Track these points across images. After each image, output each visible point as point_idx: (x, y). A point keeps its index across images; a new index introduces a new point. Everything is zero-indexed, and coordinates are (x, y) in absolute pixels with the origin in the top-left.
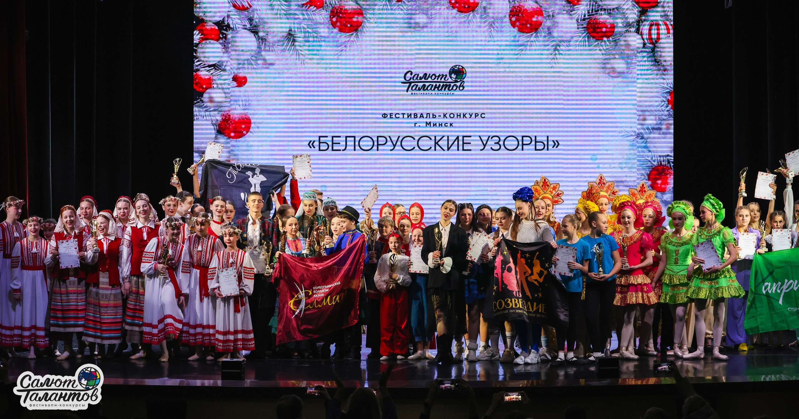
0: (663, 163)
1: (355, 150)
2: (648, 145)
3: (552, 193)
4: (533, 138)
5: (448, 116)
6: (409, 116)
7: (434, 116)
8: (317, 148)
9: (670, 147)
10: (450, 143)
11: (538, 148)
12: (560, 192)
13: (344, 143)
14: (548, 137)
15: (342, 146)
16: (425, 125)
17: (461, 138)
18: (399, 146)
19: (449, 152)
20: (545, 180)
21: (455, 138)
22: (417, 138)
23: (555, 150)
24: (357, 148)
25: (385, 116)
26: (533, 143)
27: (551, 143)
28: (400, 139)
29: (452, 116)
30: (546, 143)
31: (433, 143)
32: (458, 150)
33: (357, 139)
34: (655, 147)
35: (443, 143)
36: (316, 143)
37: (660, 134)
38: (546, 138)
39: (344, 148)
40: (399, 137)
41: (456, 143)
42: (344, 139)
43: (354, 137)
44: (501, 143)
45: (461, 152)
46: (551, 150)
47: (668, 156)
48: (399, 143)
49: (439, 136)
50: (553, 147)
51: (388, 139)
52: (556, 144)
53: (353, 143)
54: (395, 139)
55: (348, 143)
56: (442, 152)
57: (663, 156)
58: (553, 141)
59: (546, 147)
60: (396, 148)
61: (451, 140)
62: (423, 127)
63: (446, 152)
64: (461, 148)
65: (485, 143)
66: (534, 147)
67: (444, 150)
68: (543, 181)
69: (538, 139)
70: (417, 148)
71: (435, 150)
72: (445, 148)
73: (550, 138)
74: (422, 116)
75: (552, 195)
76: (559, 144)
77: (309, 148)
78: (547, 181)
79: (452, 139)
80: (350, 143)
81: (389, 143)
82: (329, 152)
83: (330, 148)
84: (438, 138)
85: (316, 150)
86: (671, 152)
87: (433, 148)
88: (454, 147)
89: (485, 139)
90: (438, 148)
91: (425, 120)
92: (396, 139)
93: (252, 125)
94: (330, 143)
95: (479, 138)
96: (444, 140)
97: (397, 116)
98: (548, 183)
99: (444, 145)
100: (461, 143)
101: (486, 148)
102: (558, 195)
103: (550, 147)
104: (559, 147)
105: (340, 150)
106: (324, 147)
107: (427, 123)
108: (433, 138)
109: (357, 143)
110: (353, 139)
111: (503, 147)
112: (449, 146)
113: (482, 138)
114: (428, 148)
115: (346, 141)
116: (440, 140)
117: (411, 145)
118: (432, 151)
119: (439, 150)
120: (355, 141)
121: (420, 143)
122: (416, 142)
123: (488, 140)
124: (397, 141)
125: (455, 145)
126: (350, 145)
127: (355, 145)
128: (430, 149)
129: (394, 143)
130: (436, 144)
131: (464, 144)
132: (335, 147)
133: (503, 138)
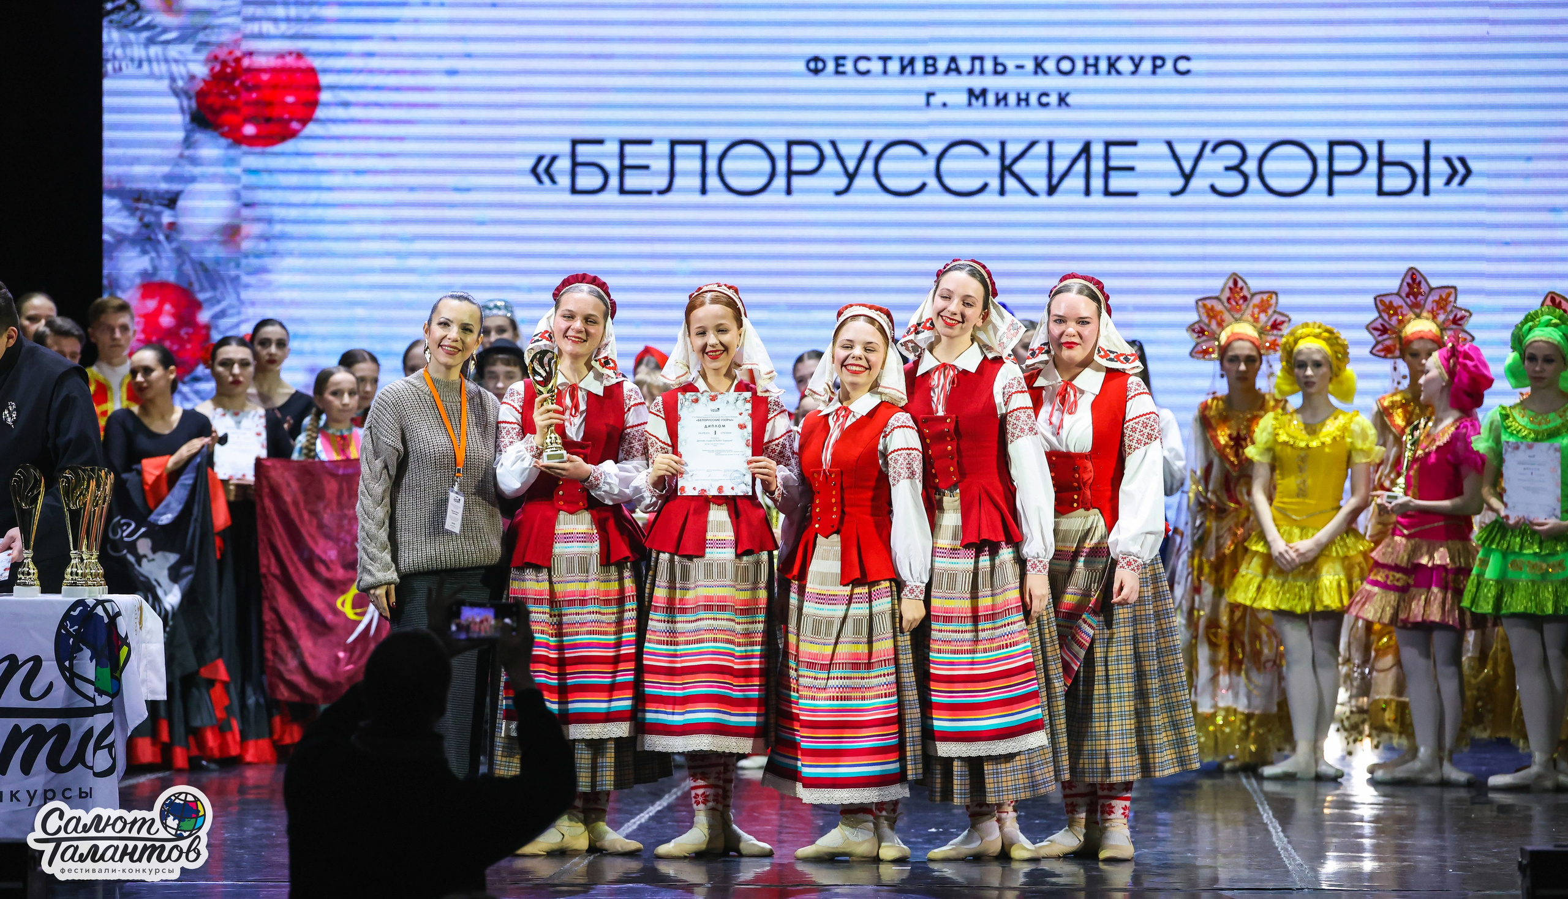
1: (704, 191)
3: (1256, 320)
4: (1372, 150)
5: (1050, 65)
6: (907, 64)
7: (999, 68)
8: (564, 181)
10: (1060, 166)
11: (1389, 184)
12: (1280, 318)
13: (665, 165)
14: (1427, 144)
15: (659, 173)
16: (964, 98)
17: (1097, 150)
18: (866, 175)
19: (1056, 199)
20: (1235, 283)
21: (1075, 149)
22: (934, 149)
23: (1454, 192)
24: (713, 182)
25: (815, 65)
26: (1372, 166)
27: (1439, 167)
28: (874, 150)
29: (1066, 65)
30: (1419, 166)
31: (995, 165)
32: (1088, 192)
33: (714, 149)
35: (1033, 167)
36: (563, 164)
38: (1420, 149)
39: (663, 183)
40: (868, 144)
41: (1080, 166)
42: (665, 148)
43: (703, 143)
44: (1250, 167)
45: (1097, 199)
46: (1439, 192)
48: (867, 166)
49: (1017, 140)
50: (1448, 182)
51: (828, 150)
52: (1460, 170)
53: (697, 165)
54: (851, 151)
55: (679, 165)
56: (1027, 199)
58: (1448, 160)
59: (1420, 183)
60: (858, 182)
61: (1063, 157)
62: (958, 107)
63: (1043, 199)
64: (1097, 183)
65: (1187, 166)
66: (1373, 183)
67: (1033, 193)
68: (1231, 284)
69: (1390, 151)
70: (933, 183)
72: (1039, 184)
73: (1434, 149)
74: (953, 66)
75: (1259, 325)
76: (1469, 172)
77: (532, 181)
78: (1240, 283)
79: (1066, 150)
80: (688, 164)
81: (832, 165)
82: (611, 196)
83: (614, 182)
84: (1013, 150)
85: (562, 190)
87: (995, 183)
88: (1075, 182)
89: (1190, 150)
90: (1011, 183)
91: (965, 80)
92: (858, 149)
93: (324, 96)
94: (612, 165)
95: (1165, 149)
96: (1037, 157)
97: (862, 65)
98: (1245, 293)
99: (1035, 174)
100: (1098, 166)
101: (1195, 183)
102: (1276, 326)
103: (1436, 183)
104: (1470, 183)
105: (649, 192)
106: (588, 179)
107: (971, 92)
108: (994, 149)
109: (712, 165)
110: (697, 149)
111: (1255, 183)
112: (1055, 181)
113: (1179, 149)
114: (975, 184)
115: (672, 157)
116: (1021, 155)
117: (910, 175)
118: (989, 198)
119: (1015, 192)
120: (704, 157)
121: (945, 165)
122: (931, 164)
123: (1198, 158)
124: (862, 158)
125: (1077, 175)
126: (687, 174)
127: (704, 174)
128: (984, 188)
129: (851, 166)
130: (1006, 169)
131: (1108, 169)
132: (633, 181)
133: (1255, 150)
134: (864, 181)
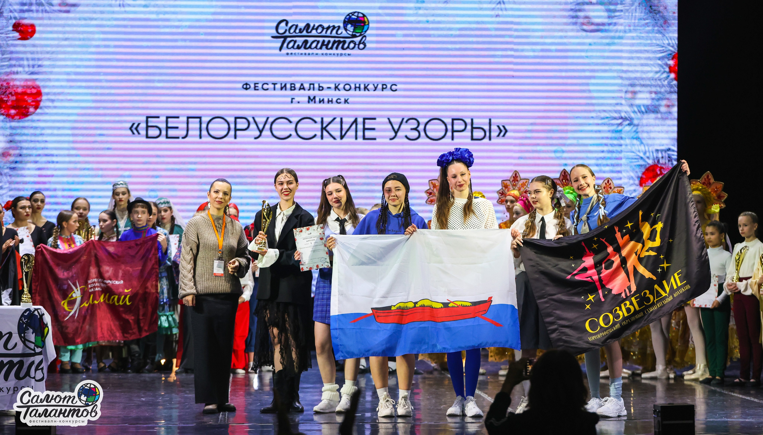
0: (661, 161)
1: (200, 137)
2: (640, 135)
4: (469, 122)
5: (341, 86)
6: (283, 87)
7: (321, 88)
8: (143, 132)
9: (672, 139)
10: (345, 127)
11: (475, 136)
13: (185, 126)
14: (490, 119)
15: (182, 129)
16: (306, 99)
17: (360, 120)
18: (267, 130)
19: (344, 140)
21: (352, 120)
22: (295, 120)
23: (501, 138)
24: (204, 133)
25: (246, 86)
26: (469, 128)
27: (495, 129)
28: (270, 121)
29: (347, 87)
30: (487, 129)
31: (319, 126)
32: (356, 138)
33: (205, 119)
34: (650, 138)
35: (334, 128)
36: (143, 125)
37: (656, 118)
38: (487, 122)
39: (184, 133)
40: (268, 118)
41: (354, 126)
42: (185, 119)
43: (200, 118)
44: (421, 127)
45: (360, 140)
46: (495, 138)
47: (669, 150)
48: (268, 126)
49: (328, 116)
50: (498, 135)
51: (251, 120)
52: (503, 131)
53: (198, 126)
54: (261, 120)
55: (190, 126)
56: (331, 140)
57: (662, 151)
58: (498, 126)
59: (488, 135)
60: (264, 133)
61: (346, 123)
62: (303, 102)
63: (338, 140)
64: (360, 134)
65: (396, 127)
66: (469, 134)
67: (335, 138)
69: (476, 123)
70: (294, 133)
71: (322, 137)
72: (337, 135)
73: (493, 121)
74: (302, 88)
76: (506, 131)
77: (130, 132)
79: (348, 121)
80: (194, 124)
81: (253, 126)
82: (162, 139)
83: (164, 132)
84: (327, 120)
85: (143, 136)
86: (673, 145)
87: (319, 134)
88: (352, 133)
89: (396, 121)
90: (325, 133)
91: (307, 92)
92: (264, 119)
93: (44, 98)
94: (163, 126)
95: (387, 120)
96: (336, 123)
97: (265, 86)
99: (335, 131)
100: (360, 126)
101: (399, 134)
103: (494, 134)
104: (507, 135)
105: (178, 138)
106: (153, 132)
107: (309, 98)
108: (318, 120)
109: (204, 126)
110: (198, 120)
111: (423, 134)
112: (343, 133)
113: (392, 120)
114: (312, 134)
115: (188, 123)
116: (330, 123)
117: (285, 130)
118: (317, 140)
119: (327, 137)
120: (201, 123)
121: (299, 126)
122: (293, 126)
123: (401, 123)
124: (266, 123)
125: (352, 131)
126: (194, 129)
127: (201, 130)
128: (315, 136)
129: (261, 126)
130: (323, 129)
131: (364, 129)
132: (171, 133)
133: (423, 121)
134: (266, 133)
